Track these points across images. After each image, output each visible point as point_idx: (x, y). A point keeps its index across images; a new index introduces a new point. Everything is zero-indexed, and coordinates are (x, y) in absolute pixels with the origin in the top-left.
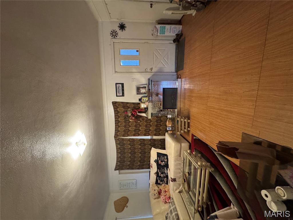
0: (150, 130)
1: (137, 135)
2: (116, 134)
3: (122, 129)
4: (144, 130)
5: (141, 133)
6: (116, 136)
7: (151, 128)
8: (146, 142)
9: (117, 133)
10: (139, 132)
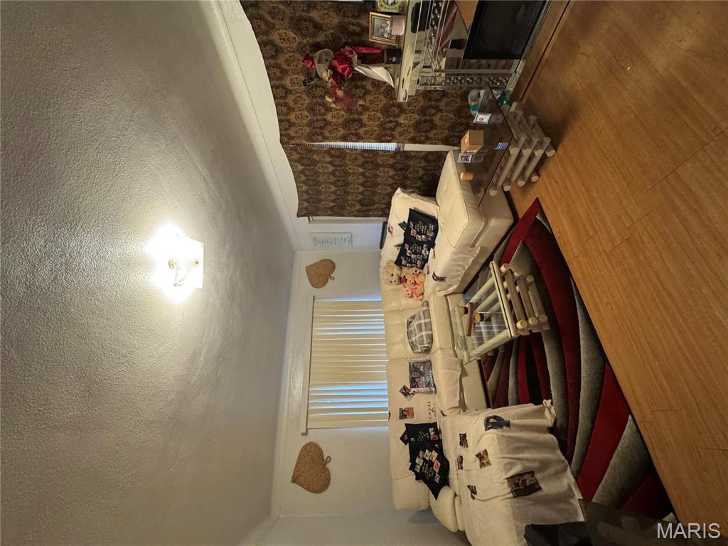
0: (398, 124)
1: (355, 139)
2: (284, 133)
3: (301, 117)
4: (377, 123)
5: (366, 133)
6: (285, 139)
7: (401, 120)
8: (379, 160)
9: (285, 129)
10: (361, 131)
